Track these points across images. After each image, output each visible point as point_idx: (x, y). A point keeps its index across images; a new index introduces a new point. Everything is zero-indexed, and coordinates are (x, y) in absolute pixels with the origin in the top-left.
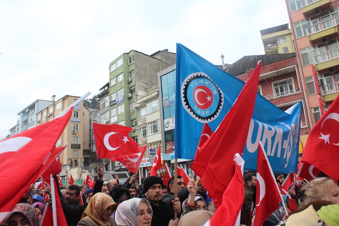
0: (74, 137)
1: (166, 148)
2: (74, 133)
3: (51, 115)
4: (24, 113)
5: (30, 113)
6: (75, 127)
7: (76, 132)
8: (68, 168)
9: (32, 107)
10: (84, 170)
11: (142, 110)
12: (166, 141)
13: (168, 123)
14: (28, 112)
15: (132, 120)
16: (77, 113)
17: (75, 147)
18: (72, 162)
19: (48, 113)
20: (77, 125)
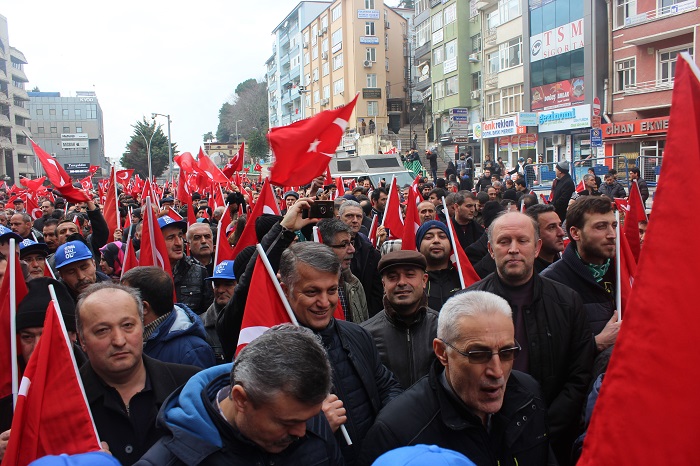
0: (369, 75)
1: (531, 99)
2: (367, 67)
3: (326, 32)
4: (283, 29)
5: (292, 29)
6: (368, 54)
7: (370, 65)
8: (357, 136)
9: (293, 17)
10: (384, 141)
13: (538, 45)
14: (289, 27)
15: (473, 38)
16: (372, 24)
17: (371, 94)
19: (319, 28)
20: (373, 50)
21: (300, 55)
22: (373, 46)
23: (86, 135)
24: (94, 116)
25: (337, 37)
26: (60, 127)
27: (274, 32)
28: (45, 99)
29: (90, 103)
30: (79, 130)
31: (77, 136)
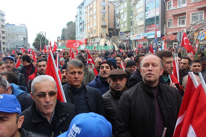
0: (103, 21)
1: (146, 29)
3: (91, 9)
4: (80, 7)
5: (82, 7)
6: (103, 15)
7: (104, 18)
9: (83, 4)
10: (107, 40)
11: (136, 5)
12: (146, 25)
13: (148, 14)
14: (81, 7)
15: (131, 12)
16: (105, 7)
17: (104, 27)
19: (90, 7)
20: (105, 14)
21: (84, 15)
23: (22, 37)
24: (25, 31)
25: (95, 10)
26: (15, 34)
27: (77, 8)
28: (11, 26)
29: (24, 27)
30: (21, 35)
31: (20, 37)
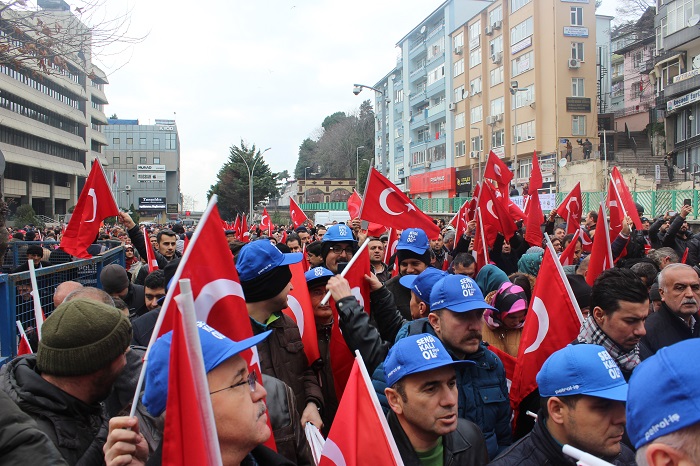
0: (574, 80)
2: (574, 69)
3: (499, 28)
4: (416, 37)
5: (431, 35)
6: (574, 50)
7: (578, 65)
9: (435, 20)
14: (427, 34)
18: (569, 147)
19: (484, 24)
20: (580, 45)
21: (446, 64)
22: (580, 40)
23: (163, 167)
24: (173, 147)
26: (136, 157)
27: (400, 44)
28: (123, 127)
29: (170, 132)
30: (156, 161)
31: (154, 167)
